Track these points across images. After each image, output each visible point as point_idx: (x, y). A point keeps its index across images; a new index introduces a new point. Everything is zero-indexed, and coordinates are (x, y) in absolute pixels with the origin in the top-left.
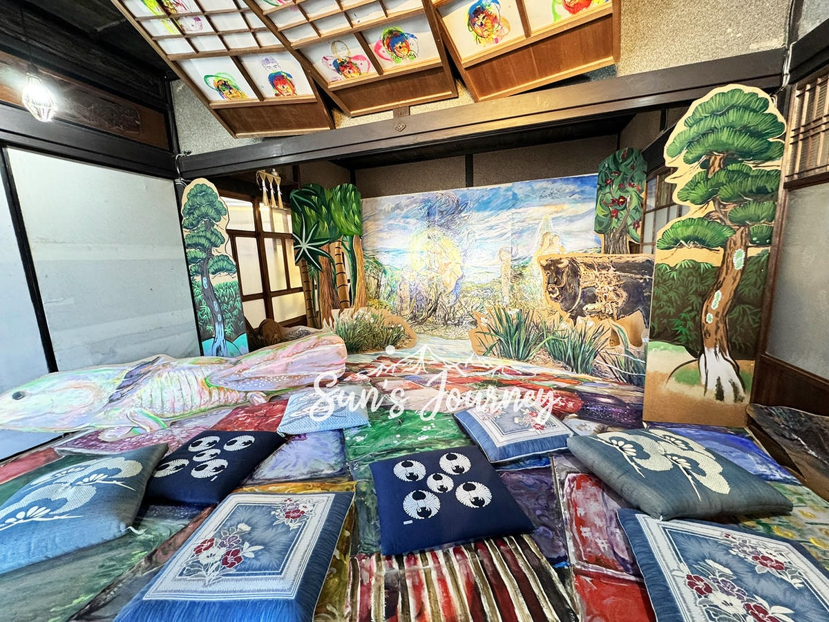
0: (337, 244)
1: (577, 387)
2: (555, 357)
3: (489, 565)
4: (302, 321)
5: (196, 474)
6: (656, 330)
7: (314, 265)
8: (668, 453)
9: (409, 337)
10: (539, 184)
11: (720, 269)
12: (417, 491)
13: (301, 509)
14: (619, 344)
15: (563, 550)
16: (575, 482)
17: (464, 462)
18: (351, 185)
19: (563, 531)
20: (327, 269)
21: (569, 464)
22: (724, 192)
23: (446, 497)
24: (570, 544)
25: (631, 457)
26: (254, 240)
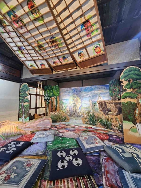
0: (53, 97)
1: (108, 133)
2: (102, 125)
3: (79, 186)
4: (44, 114)
5: (7, 152)
6: (124, 118)
7: (48, 102)
8: (131, 152)
9: (68, 119)
10: (97, 86)
11: (136, 103)
12: (62, 160)
13: (31, 164)
14: (117, 122)
15: (102, 182)
16: (106, 160)
17: (76, 152)
18: (57, 86)
19: (102, 175)
20: (51, 103)
21: (104, 154)
22: (134, 87)
23: (70, 162)
24: (104, 180)
25: (120, 153)
26: (35, 96)
